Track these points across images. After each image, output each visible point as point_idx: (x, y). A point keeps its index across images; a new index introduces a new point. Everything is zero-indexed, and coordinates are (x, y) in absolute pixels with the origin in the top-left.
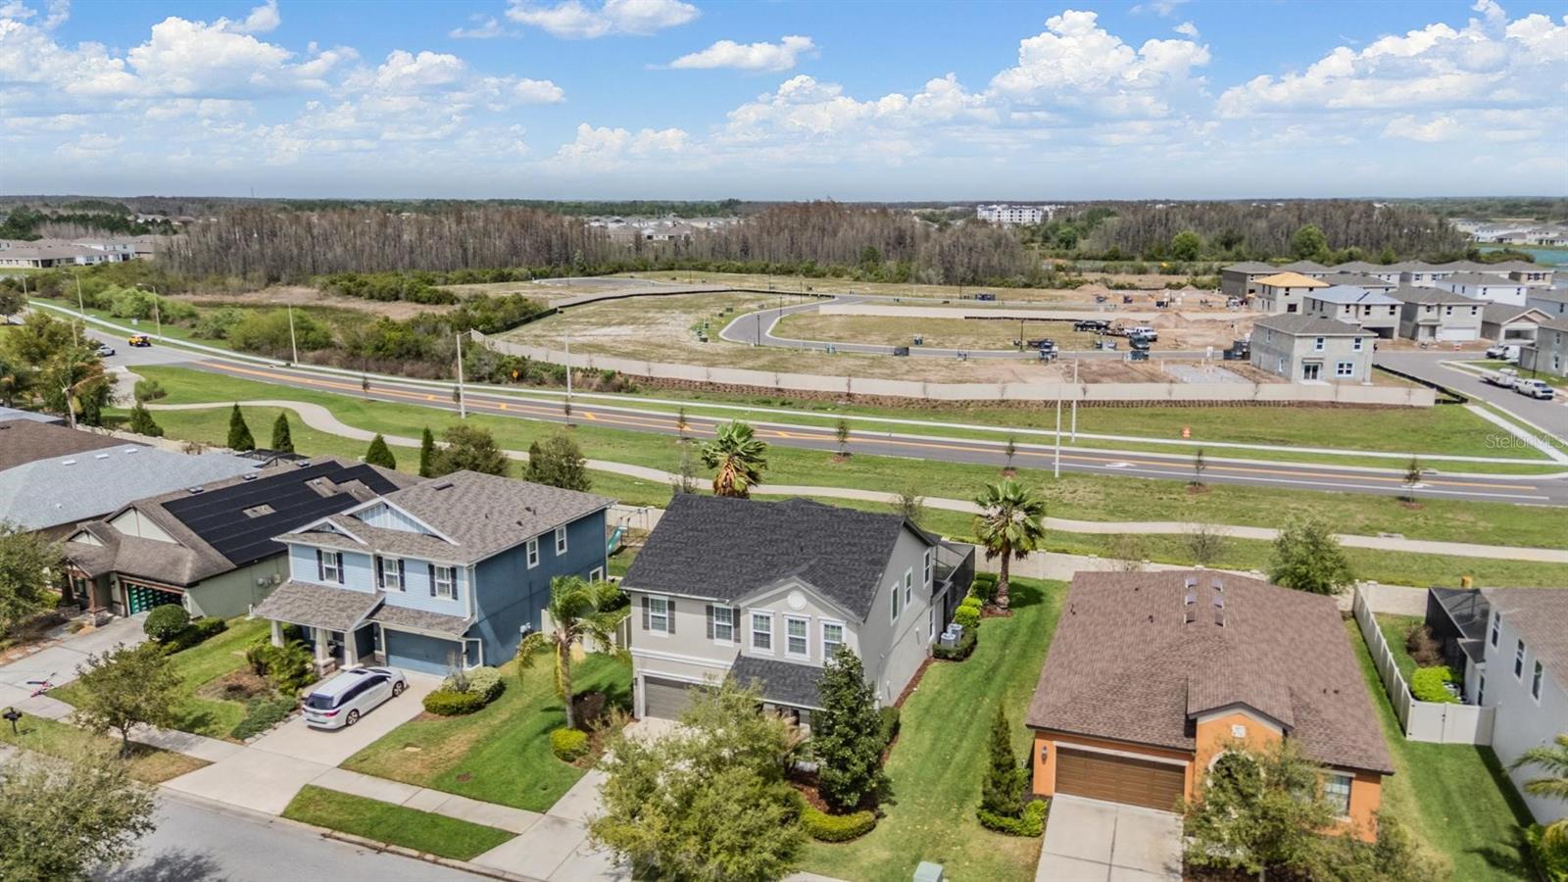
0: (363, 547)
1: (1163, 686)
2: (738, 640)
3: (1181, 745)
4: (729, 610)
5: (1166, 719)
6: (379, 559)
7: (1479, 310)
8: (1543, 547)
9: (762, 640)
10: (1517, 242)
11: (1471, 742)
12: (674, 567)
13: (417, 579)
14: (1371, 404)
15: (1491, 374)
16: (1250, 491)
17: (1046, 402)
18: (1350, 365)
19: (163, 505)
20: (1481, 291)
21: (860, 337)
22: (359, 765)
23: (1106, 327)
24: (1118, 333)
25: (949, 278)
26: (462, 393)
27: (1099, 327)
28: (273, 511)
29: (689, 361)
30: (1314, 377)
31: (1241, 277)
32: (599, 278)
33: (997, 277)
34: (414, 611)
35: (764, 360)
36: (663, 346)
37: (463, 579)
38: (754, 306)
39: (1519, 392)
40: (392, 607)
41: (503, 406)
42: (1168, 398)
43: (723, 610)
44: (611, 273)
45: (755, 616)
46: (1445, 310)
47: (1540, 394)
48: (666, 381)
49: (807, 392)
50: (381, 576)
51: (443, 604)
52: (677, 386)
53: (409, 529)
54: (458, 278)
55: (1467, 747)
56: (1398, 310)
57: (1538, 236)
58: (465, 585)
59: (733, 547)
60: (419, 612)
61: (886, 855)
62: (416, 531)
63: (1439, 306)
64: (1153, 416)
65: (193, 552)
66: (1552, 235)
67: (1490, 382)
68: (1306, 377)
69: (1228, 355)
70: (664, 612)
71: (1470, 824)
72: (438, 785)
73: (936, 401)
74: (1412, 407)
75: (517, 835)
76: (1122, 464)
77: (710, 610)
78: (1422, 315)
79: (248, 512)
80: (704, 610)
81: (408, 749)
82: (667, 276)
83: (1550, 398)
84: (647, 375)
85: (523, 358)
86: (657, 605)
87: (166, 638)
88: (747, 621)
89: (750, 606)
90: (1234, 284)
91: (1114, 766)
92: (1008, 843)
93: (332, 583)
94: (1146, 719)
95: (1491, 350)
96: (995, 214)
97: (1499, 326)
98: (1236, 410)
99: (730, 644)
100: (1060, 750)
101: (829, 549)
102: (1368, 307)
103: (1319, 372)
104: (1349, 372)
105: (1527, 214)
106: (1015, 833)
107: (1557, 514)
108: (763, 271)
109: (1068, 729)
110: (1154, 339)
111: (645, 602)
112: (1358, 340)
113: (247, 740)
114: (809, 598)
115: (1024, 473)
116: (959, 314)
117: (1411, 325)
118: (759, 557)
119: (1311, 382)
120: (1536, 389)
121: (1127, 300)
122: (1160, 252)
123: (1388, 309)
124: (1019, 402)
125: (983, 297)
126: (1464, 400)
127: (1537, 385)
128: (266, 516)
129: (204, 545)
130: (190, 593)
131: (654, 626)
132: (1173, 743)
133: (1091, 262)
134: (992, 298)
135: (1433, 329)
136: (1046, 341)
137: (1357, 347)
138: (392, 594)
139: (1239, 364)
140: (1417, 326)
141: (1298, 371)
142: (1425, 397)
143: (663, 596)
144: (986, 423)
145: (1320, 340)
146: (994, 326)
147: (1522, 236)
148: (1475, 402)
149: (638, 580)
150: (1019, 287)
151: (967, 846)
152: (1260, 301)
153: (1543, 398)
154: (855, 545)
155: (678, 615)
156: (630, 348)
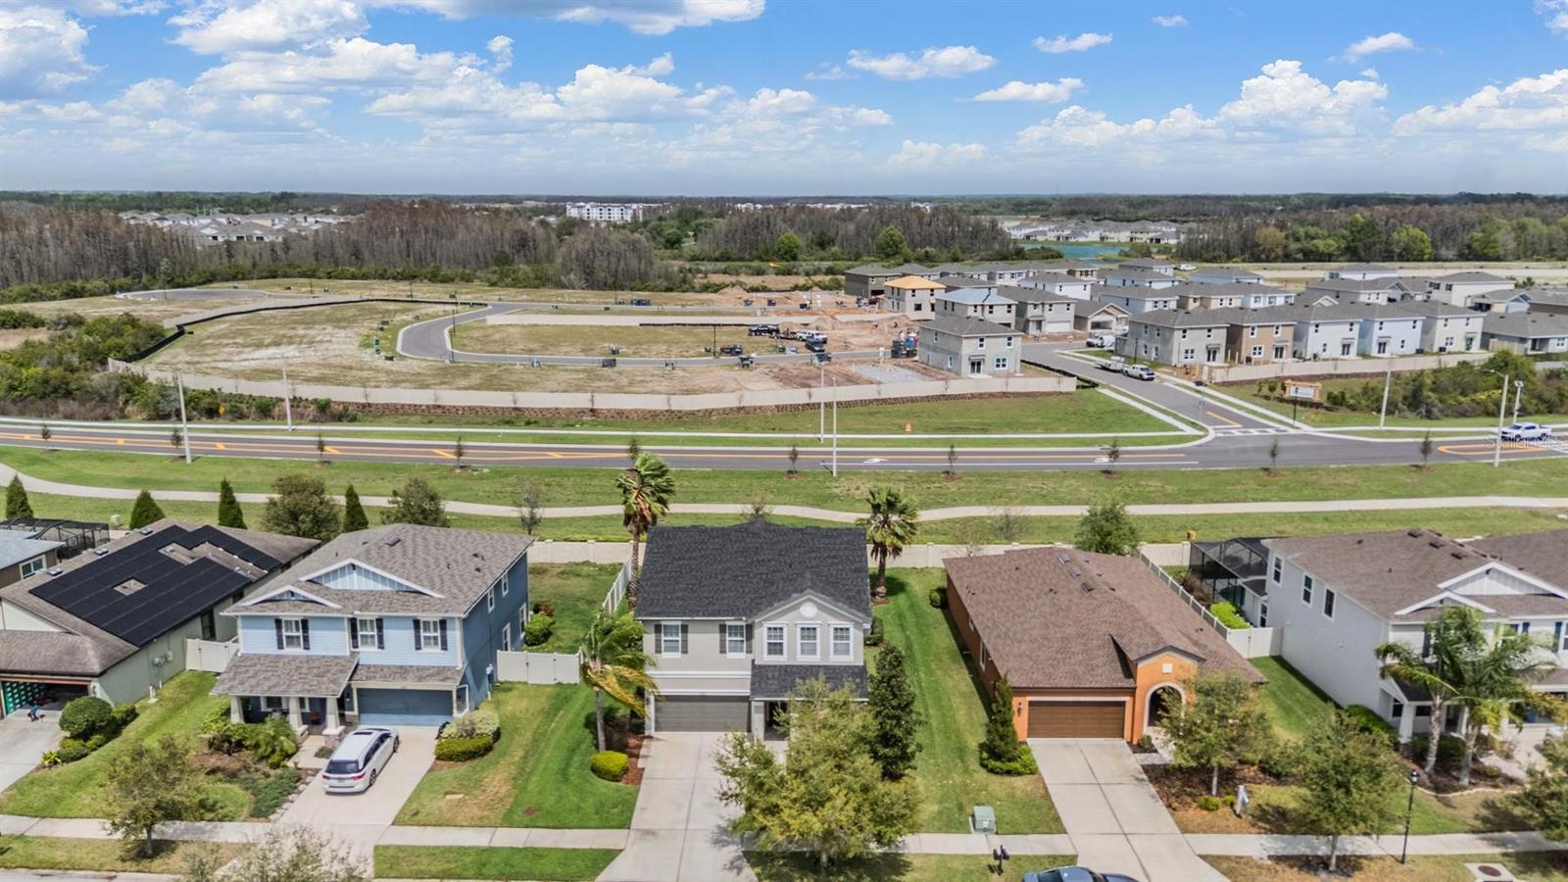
0: (338, 611)
1: (1094, 642)
2: (749, 651)
3: (1125, 685)
4: (742, 627)
5: (1107, 667)
6: (353, 622)
7: (1072, 306)
8: (1217, 502)
9: (775, 648)
10: (1040, 238)
11: (1267, 654)
12: (680, 594)
13: (399, 639)
14: (1032, 393)
15: (1104, 361)
16: (992, 476)
17: (777, 407)
18: (1004, 360)
19: (31, 592)
20: (1058, 288)
21: (552, 348)
22: (415, 818)
23: (777, 331)
24: (790, 336)
25: (592, 283)
26: (184, 434)
27: (770, 331)
28: (143, 586)
29: (396, 383)
30: (979, 371)
31: (864, 279)
32: (194, 289)
33: (638, 281)
34: (395, 666)
35: (475, 379)
36: (351, 368)
37: (454, 630)
38: (409, 317)
39: (1129, 376)
40: (369, 667)
41: (220, 446)
42: (877, 397)
43: (736, 627)
44: (204, 283)
45: (769, 629)
46: (1047, 307)
47: (1146, 377)
48: (386, 406)
49: (548, 409)
50: (354, 637)
51: (431, 656)
52: (401, 411)
53: (379, 587)
54: (22, 295)
55: (1265, 658)
56: (1014, 308)
57: (1056, 233)
58: (455, 635)
59: (726, 570)
60: (401, 667)
61: (935, 808)
62: (388, 588)
63: (1043, 304)
64: (871, 414)
65: (88, 639)
66: (1067, 233)
67: (1104, 368)
68: (973, 371)
69: (895, 354)
70: (677, 634)
71: (1301, 713)
72: (508, 822)
73: (680, 411)
74: (1061, 393)
75: (621, 851)
76: (876, 460)
77: (723, 629)
78: (1031, 312)
79: (118, 589)
80: (717, 628)
81: (448, 797)
82: (279, 286)
83: (1152, 379)
84: (363, 401)
85: (212, 391)
86: (669, 630)
87: (84, 735)
88: (761, 636)
89: (765, 620)
90: (858, 285)
91: (1070, 710)
92: (1018, 782)
93: (298, 651)
94: (1093, 670)
95: (1089, 340)
96: (584, 211)
97: (1086, 319)
98: (934, 404)
99: (742, 655)
100: (1031, 703)
101: (814, 563)
102: (991, 307)
103: (982, 367)
104: (1004, 365)
105: (1033, 211)
106: (1019, 774)
107: (1213, 475)
108: (382, 277)
109: (1041, 685)
110: (825, 341)
111: (658, 629)
112: (1010, 339)
113: (271, 817)
114: (821, 607)
115: (805, 475)
116: (634, 321)
117: (1022, 320)
118: (755, 577)
119: (976, 376)
120: (1143, 373)
121: (771, 303)
122: (767, 252)
123: (1006, 308)
124: (755, 408)
125: (639, 303)
126: (1095, 385)
127: (1142, 369)
128: (139, 591)
129: (95, 630)
130: (100, 682)
131: (667, 649)
132: (1120, 685)
133: (713, 263)
134: (647, 303)
135: (1039, 324)
136: (735, 347)
137: (1009, 344)
138: (369, 654)
139: (908, 361)
140: (1028, 321)
141: (966, 367)
142: (1069, 385)
143: (676, 621)
144: (733, 430)
145: (982, 340)
146: (674, 333)
147: (1044, 233)
148: (1104, 386)
149: (650, 609)
150: (661, 291)
151: (990, 789)
152: (890, 302)
153: (1147, 380)
154: (834, 557)
155: (691, 636)
156: (315, 373)
